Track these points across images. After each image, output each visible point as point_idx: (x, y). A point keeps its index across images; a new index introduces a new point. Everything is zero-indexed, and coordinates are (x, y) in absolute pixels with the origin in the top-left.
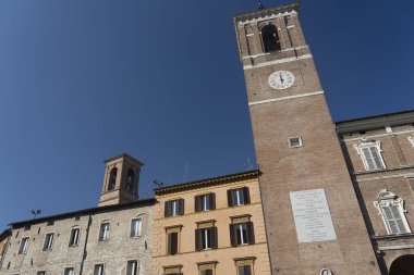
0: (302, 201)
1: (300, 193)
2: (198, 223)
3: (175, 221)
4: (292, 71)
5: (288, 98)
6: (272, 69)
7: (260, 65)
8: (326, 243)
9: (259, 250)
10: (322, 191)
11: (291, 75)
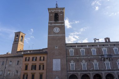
0: (56, 61)
1: (55, 60)
2: (32, 64)
3: (27, 62)
4: (59, 28)
5: (57, 35)
6: (55, 26)
7: (52, 25)
8: (58, 71)
9: (44, 72)
10: (60, 59)
11: (59, 29)
